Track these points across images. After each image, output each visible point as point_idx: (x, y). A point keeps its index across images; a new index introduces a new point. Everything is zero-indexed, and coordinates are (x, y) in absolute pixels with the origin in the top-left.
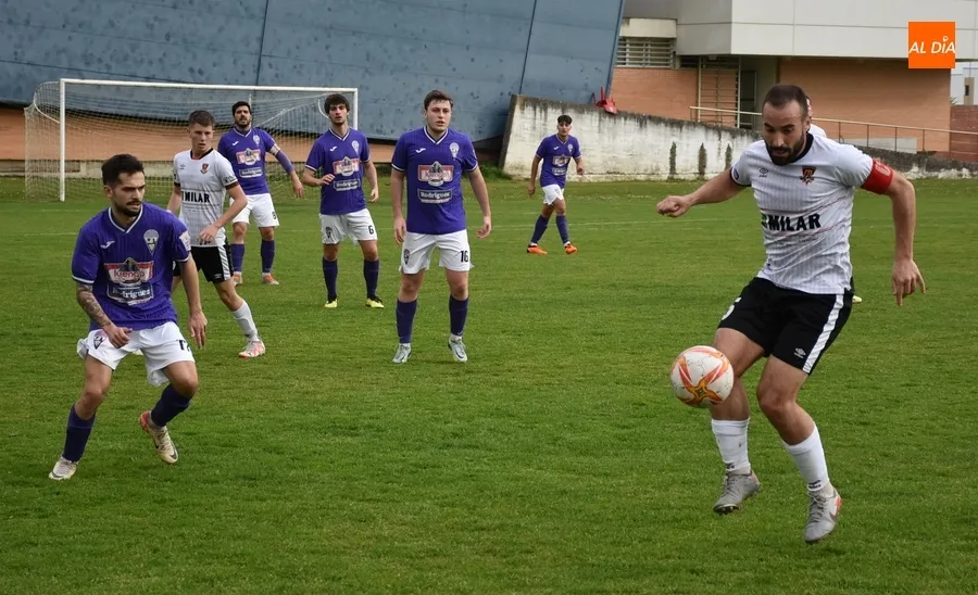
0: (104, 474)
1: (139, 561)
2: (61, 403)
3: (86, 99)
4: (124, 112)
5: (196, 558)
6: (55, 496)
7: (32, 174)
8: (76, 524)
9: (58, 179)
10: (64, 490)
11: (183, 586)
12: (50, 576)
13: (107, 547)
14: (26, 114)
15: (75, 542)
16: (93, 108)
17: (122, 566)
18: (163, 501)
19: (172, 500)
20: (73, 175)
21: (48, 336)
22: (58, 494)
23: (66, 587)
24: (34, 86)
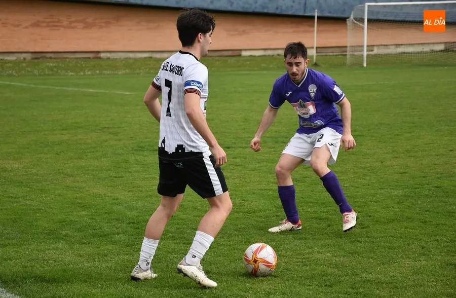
0: (393, 207)
1: (414, 253)
2: (369, 170)
3: (378, 13)
4: (398, 19)
5: (445, 253)
6: (369, 218)
7: (351, 53)
8: (380, 232)
9: (362, 55)
10: (373, 214)
11: (439, 267)
12: (369, 258)
13: (396, 245)
14: (348, 22)
15: (380, 242)
16: (381, 17)
17: (406, 255)
18: (425, 222)
19: (430, 222)
20: (371, 53)
21: (360, 136)
22: (370, 216)
23: (378, 264)
24: (351, 8)
